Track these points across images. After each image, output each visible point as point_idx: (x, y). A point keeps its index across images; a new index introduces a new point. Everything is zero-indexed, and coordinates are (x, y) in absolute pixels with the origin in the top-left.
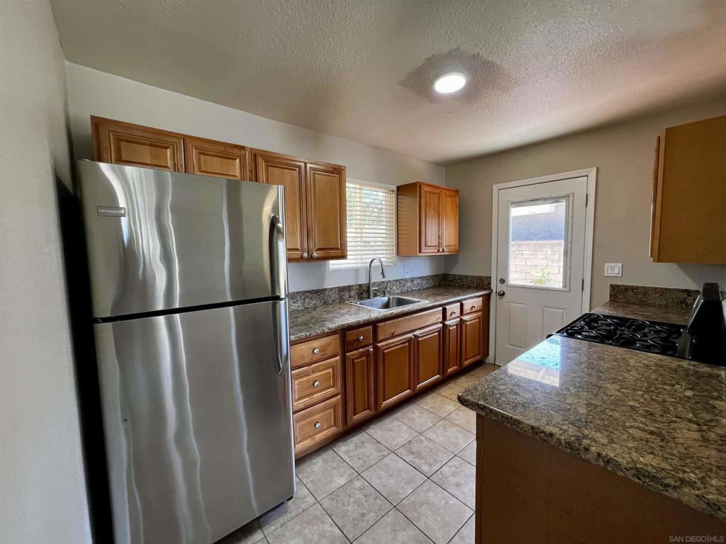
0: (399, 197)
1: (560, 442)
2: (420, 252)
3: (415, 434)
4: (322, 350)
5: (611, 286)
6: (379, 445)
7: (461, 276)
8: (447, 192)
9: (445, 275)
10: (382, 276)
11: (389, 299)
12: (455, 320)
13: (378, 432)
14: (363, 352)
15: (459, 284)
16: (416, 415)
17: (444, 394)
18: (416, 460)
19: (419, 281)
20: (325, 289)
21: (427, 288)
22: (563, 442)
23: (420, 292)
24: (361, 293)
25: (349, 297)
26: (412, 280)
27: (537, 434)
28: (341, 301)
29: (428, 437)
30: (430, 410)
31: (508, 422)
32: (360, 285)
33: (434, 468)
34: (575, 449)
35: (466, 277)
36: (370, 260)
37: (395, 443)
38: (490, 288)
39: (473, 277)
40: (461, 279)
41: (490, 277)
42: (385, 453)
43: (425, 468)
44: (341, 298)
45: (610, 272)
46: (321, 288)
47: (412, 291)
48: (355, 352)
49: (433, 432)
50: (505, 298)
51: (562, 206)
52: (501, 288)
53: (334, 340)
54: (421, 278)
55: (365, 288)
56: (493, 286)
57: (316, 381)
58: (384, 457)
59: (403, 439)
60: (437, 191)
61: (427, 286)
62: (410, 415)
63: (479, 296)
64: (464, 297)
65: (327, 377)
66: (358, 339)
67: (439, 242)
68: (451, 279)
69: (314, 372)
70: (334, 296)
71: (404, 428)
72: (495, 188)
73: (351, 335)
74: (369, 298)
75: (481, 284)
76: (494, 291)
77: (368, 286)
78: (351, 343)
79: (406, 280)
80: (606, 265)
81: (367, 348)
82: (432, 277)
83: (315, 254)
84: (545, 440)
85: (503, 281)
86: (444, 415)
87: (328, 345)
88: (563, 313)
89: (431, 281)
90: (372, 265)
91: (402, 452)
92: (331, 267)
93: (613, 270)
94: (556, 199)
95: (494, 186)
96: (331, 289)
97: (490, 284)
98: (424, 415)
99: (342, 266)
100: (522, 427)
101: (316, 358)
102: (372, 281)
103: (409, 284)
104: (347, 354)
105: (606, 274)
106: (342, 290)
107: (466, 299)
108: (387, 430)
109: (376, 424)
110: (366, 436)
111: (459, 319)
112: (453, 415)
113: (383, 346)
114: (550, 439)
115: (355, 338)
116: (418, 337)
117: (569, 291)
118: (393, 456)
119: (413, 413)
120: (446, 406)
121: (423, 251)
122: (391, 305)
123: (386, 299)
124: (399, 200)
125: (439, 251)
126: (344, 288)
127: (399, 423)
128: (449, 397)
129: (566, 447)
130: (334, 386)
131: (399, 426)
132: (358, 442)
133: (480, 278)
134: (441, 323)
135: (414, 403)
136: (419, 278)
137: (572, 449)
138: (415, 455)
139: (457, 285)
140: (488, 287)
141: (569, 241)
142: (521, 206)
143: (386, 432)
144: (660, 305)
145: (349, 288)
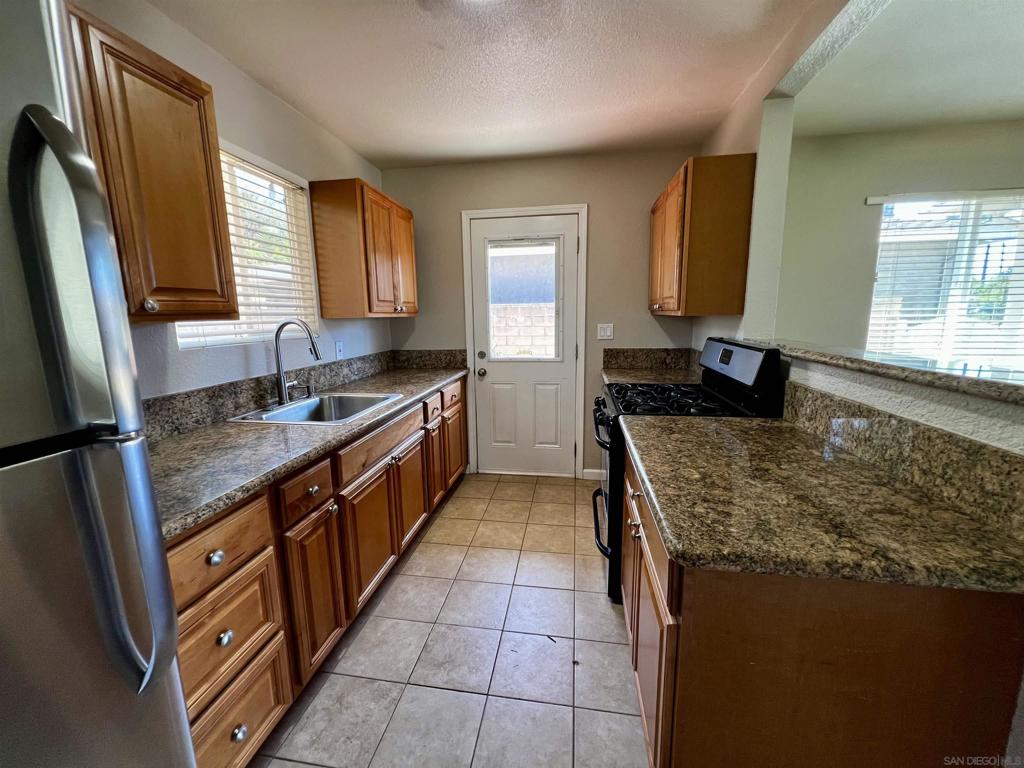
0: (315, 204)
1: (874, 571)
2: (370, 311)
3: (427, 628)
4: (230, 546)
5: (605, 350)
6: (377, 683)
7: (420, 352)
8: (399, 210)
9: (393, 352)
10: (312, 357)
11: (322, 401)
12: (437, 420)
13: (362, 658)
14: (319, 518)
15: (417, 364)
16: (411, 594)
17: (435, 540)
18: (454, 675)
19: (359, 364)
20: (172, 397)
21: (372, 376)
22: (879, 572)
23: (362, 382)
24: (262, 397)
25: (236, 408)
26: (349, 362)
27: (838, 571)
28: (219, 419)
29: (449, 622)
30: (428, 574)
31: (787, 569)
32: (258, 381)
33: (486, 672)
34: (896, 574)
35: (430, 353)
36: (275, 327)
37: (401, 665)
38: (466, 367)
39: (440, 352)
40: (421, 357)
41: (465, 351)
42: (395, 694)
43: (473, 681)
44: (217, 413)
45: (602, 334)
46: (159, 395)
47: (351, 383)
48: (304, 523)
49: (453, 609)
50: (488, 379)
51: (550, 250)
52: (481, 364)
53: (258, 511)
54: (362, 359)
55: (268, 385)
56: (470, 364)
57: (225, 631)
58: (397, 702)
59: (412, 647)
60: (387, 205)
61: (372, 371)
62: (401, 598)
63: (456, 381)
64: (444, 383)
65: (248, 608)
66: (309, 495)
67: (394, 295)
68: (404, 358)
69: (214, 611)
70: (199, 410)
71: (404, 625)
72: (466, 216)
73: (292, 491)
74: (281, 403)
75: (453, 362)
76: (472, 370)
77: (277, 382)
78: (294, 507)
79: (339, 364)
80: (599, 326)
81: (324, 507)
82: (378, 357)
83: (152, 303)
84: (850, 578)
85: (482, 355)
86: (452, 575)
87: (243, 530)
88: (557, 389)
89: (376, 362)
90: (283, 335)
91: (421, 674)
92: (180, 341)
93: (605, 331)
94: (543, 241)
95: (463, 212)
96: (188, 395)
97: (465, 360)
98: (425, 588)
99: (210, 340)
100: (812, 570)
101: (216, 573)
102: (285, 368)
103: (346, 371)
104: (288, 534)
105: (599, 338)
106: (214, 394)
107: (444, 386)
108: (375, 646)
109: (348, 646)
110: (341, 680)
111: (440, 418)
112: (465, 568)
113: (351, 493)
114: (859, 572)
115: (299, 494)
116: (400, 459)
117: (562, 362)
118: (411, 690)
119: (404, 591)
120: (448, 558)
121: (375, 309)
122: (326, 412)
123: (314, 400)
124: (316, 212)
125: (396, 309)
126: (221, 388)
127: (390, 622)
128: (445, 542)
129: (885, 576)
130: (267, 619)
131: (392, 626)
132: (327, 703)
133: (451, 353)
134: (422, 428)
135: (398, 574)
136: (359, 359)
137: (893, 577)
138: (447, 665)
139: (415, 366)
140: (462, 365)
141: (561, 297)
142: (502, 246)
143: (376, 651)
144: (646, 368)
145: (232, 388)
